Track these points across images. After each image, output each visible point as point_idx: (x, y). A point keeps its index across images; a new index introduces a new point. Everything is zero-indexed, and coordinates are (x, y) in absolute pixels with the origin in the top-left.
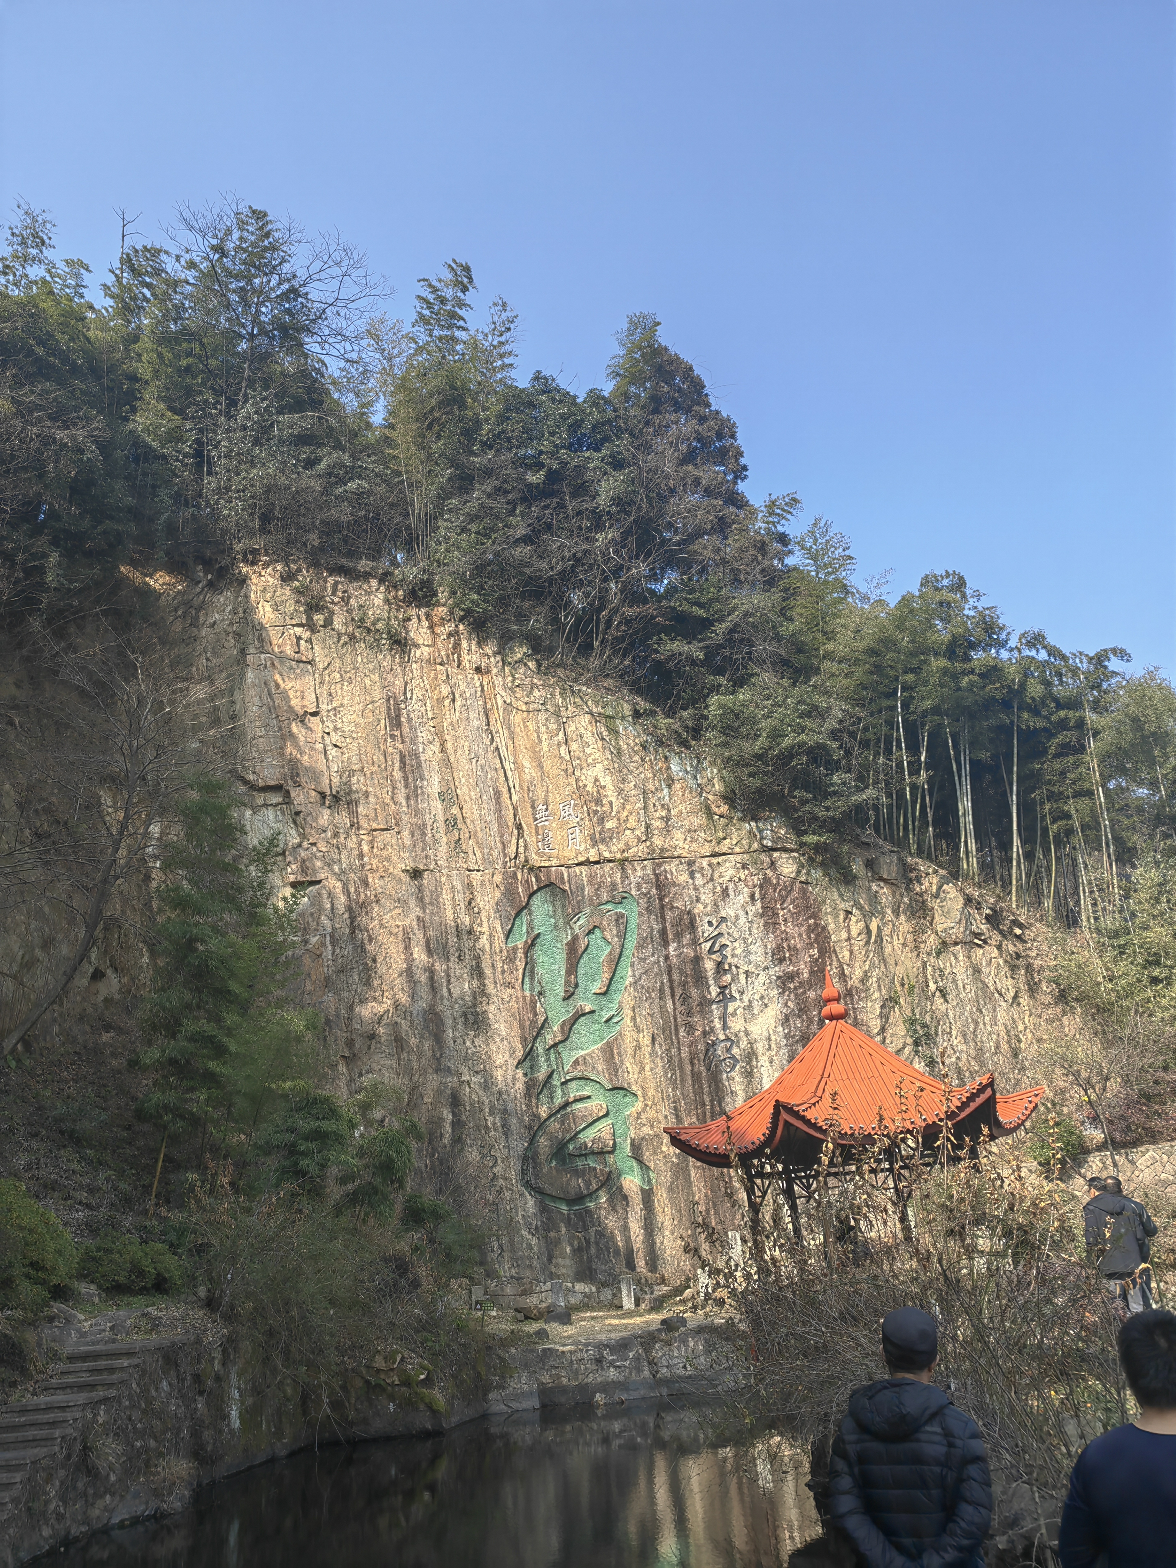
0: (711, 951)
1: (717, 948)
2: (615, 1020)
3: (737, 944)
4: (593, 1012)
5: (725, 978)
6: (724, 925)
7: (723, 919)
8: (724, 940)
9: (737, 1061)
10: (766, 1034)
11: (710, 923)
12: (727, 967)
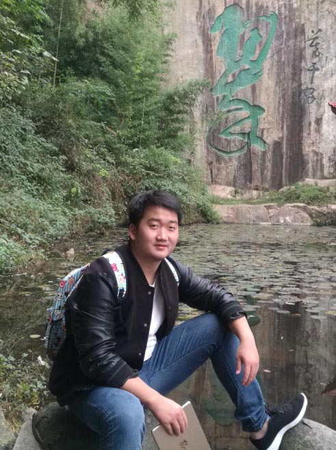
0: (311, 45)
1: (314, 44)
2: (259, 74)
3: (324, 44)
4: (249, 69)
5: (315, 59)
6: (319, 33)
7: (320, 30)
8: (317, 41)
9: (315, 99)
10: (330, 87)
11: (313, 31)
12: (317, 54)
